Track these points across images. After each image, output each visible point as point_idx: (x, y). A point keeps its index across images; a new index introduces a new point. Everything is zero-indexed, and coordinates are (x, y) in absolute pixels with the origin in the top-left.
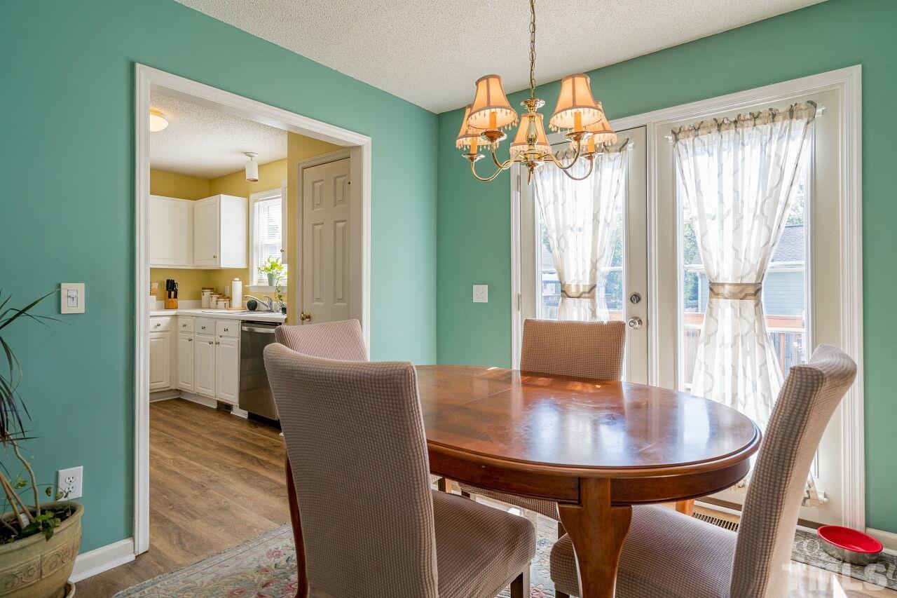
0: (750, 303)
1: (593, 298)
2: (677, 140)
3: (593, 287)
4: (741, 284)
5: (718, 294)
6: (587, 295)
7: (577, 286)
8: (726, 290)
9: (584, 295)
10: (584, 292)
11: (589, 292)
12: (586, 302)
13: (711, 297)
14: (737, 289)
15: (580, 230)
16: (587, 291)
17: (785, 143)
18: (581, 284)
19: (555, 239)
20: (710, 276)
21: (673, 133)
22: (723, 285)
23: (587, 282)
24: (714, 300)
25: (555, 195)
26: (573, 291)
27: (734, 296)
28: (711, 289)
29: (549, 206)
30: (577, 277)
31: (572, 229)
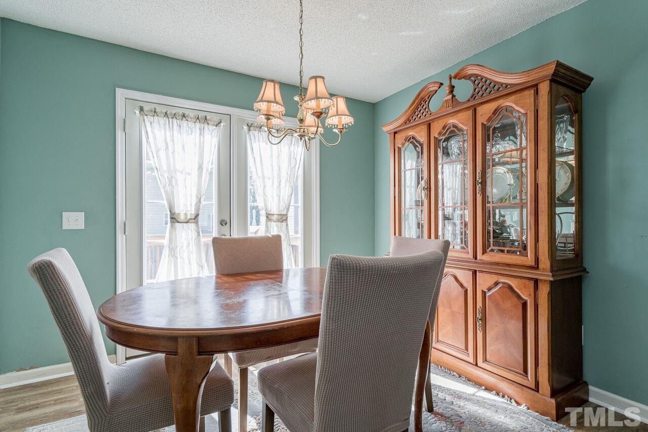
0: (284, 224)
1: (197, 223)
2: (249, 130)
3: (197, 216)
4: (281, 215)
5: (271, 220)
6: (193, 221)
7: (186, 214)
8: (275, 218)
9: (190, 221)
10: (191, 219)
11: (194, 219)
12: (192, 226)
13: (267, 221)
14: (280, 217)
15: (189, 174)
16: (193, 217)
17: (296, 148)
18: (189, 213)
19: (166, 178)
20: (266, 209)
21: (248, 125)
22: (273, 215)
23: (193, 212)
24: (269, 223)
25: (167, 144)
26: (182, 218)
27: (278, 221)
28: (267, 217)
29: (160, 151)
30: (185, 208)
31: (182, 172)
